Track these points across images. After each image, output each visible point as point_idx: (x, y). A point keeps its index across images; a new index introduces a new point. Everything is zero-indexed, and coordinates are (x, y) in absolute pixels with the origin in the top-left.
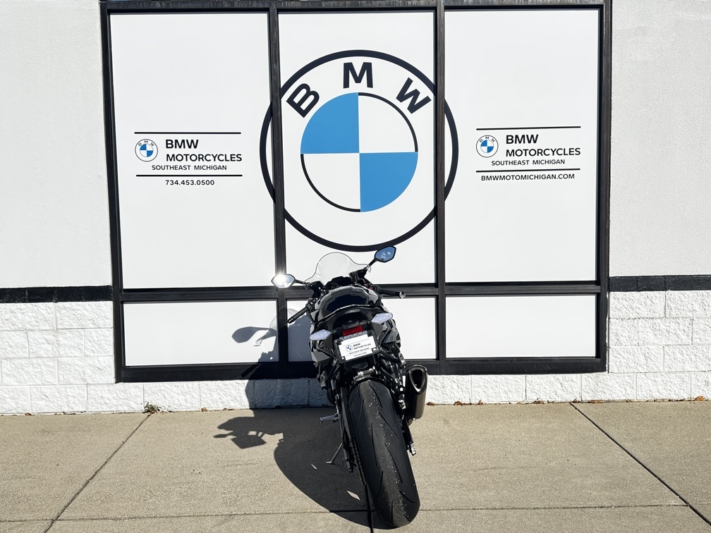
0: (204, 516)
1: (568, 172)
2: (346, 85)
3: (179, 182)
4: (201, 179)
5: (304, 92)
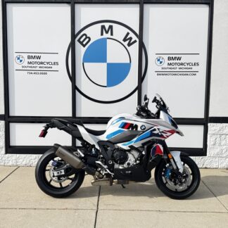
1: (193, 73)
2: (102, 34)
3: (33, 73)
4: (42, 72)
5: (84, 37)
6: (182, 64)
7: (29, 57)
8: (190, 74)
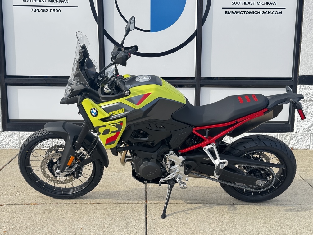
0: (50, 204)
1: (278, 10)
3: (40, 10)
4: (53, 8)
8: (274, 13)
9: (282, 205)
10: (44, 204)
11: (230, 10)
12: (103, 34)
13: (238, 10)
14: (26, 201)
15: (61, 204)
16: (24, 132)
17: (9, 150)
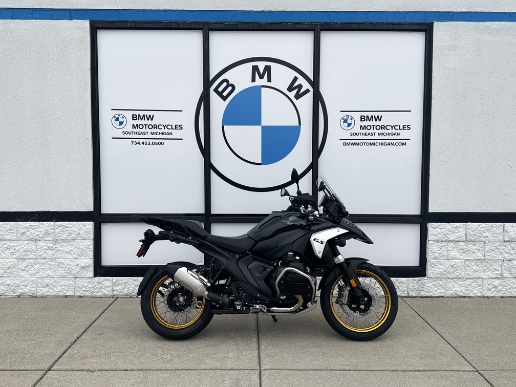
0: (148, 370)
1: (402, 141)
2: (253, 80)
3: (141, 143)
4: (155, 141)
5: (225, 84)
6: (383, 127)
7: (134, 117)
8: (397, 144)
9: (418, 371)
10: (141, 370)
11: (348, 141)
12: (209, 167)
13: (357, 142)
14: (121, 367)
15: (160, 370)
16: (118, 278)
17: (100, 299)
